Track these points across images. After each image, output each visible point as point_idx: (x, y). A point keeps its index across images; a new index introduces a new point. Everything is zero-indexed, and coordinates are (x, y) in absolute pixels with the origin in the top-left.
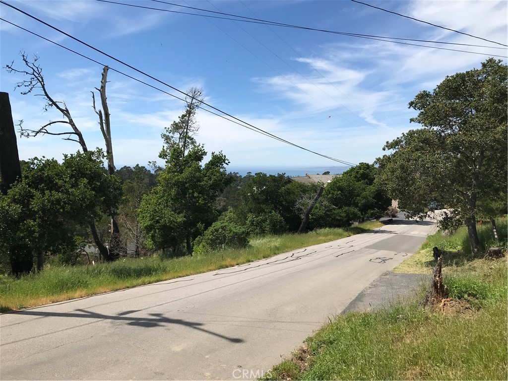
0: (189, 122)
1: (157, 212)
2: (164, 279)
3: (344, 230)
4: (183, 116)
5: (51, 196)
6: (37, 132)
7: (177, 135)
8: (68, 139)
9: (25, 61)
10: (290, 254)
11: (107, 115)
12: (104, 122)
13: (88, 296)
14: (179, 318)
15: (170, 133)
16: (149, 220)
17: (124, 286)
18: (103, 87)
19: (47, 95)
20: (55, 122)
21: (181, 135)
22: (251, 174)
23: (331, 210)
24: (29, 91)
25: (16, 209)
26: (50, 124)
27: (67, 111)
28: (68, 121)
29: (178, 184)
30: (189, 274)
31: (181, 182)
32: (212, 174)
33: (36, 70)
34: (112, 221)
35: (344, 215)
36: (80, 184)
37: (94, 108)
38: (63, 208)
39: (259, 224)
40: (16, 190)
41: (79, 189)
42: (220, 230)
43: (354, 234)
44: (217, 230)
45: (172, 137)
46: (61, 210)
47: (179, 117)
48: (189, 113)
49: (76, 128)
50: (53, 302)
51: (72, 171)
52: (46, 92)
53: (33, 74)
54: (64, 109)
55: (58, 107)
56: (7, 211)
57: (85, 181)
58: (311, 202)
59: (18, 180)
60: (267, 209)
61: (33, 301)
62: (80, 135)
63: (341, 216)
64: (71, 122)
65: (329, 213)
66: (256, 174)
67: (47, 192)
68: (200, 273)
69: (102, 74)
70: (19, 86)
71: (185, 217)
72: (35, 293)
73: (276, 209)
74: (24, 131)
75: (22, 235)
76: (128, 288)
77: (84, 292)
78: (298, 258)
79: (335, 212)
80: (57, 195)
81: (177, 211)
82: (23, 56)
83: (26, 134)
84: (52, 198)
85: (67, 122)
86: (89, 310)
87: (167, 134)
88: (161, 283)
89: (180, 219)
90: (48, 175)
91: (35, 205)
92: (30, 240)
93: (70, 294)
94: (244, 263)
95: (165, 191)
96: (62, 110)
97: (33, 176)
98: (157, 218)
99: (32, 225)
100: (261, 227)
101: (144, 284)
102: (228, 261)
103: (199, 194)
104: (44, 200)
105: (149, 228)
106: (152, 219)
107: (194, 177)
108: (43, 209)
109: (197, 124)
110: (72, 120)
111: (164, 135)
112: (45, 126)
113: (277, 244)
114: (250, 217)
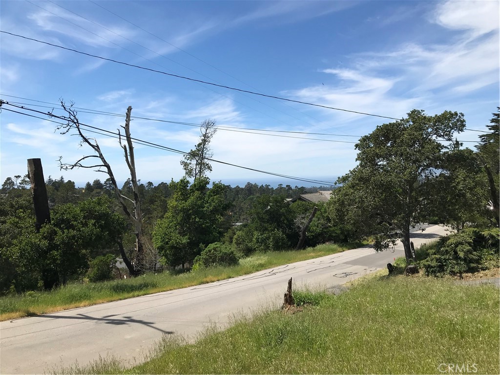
0: (204, 149)
1: (167, 235)
2: (151, 293)
3: (338, 245)
4: (199, 145)
5: (69, 233)
6: (73, 166)
7: (194, 162)
8: (99, 171)
9: (63, 106)
10: (271, 270)
11: (131, 148)
12: (128, 154)
13: (90, 305)
14: (141, 320)
15: (188, 160)
16: (160, 242)
17: (117, 299)
18: (127, 125)
19: (81, 134)
20: (88, 157)
21: (197, 161)
22: (283, 186)
23: (327, 228)
24: (67, 131)
25: (45, 243)
26: (83, 159)
27: (98, 146)
28: (99, 156)
29: (184, 210)
30: (172, 289)
31: (186, 209)
32: (212, 201)
33: (72, 113)
34: (137, 240)
35: (338, 232)
36: (89, 224)
37: (120, 143)
38: (77, 241)
39: (264, 241)
40: (45, 229)
41: (88, 227)
42: (213, 251)
43: (349, 249)
44: (210, 251)
45: (190, 164)
46: (76, 244)
47: (195, 146)
48: (204, 141)
49: (105, 161)
50: (65, 310)
51: (84, 213)
52: (80, 132)
53: (70, 118)
54: (95, 145)
55: (90, 144)
56: (39, 245)
57: (93, 221)
58: (305, 221)
59: (46, 223)
60: (270, 227)
61: (51, 309)
62: (108, 167)
63: (336, 233)
64: (101, 156)
65: (325, 230)
66: (287, 186)
67: (66, 231)
68: (183, 288)
69: (127, 114)
70: (58, 129)
71: (189, 239)
72: (54, 304)
73: (279, 226)
74: (63, 165)
75: (48, 262)
76: (121, 299)
77: (87, 303)
78: (275, 274)
79: (331, 229)
80: (73, 232)
81: (182, 234)
82: (62, 102)
83: (65, 167)
84: (69, 235)
85: (97, 157)
86: (86, 315)
87: (186, 161)
88: (148, 295)
89: (185, 240)
90: (67, 218)
91: (57, 240)
92: (53, 266)
93: (77, 304)
94: (224, 279)
95: (173, 216)
96: (93, 146)
97: (56, 219)
98: (167, 240)
99: (56, 255)
100: (265, 244)
101: (134, 297)
102: (210, 277)
103: (200, 219)
104: (63, 237)
105: (161, 248)
106: (163, 241)
107: (196, 205)
108: (63, 242)
109: (211, 151)
110: (101, 154)
111: (183, 162)
112: (80, 161)
113: (262, 262)
114: (256, 234)
